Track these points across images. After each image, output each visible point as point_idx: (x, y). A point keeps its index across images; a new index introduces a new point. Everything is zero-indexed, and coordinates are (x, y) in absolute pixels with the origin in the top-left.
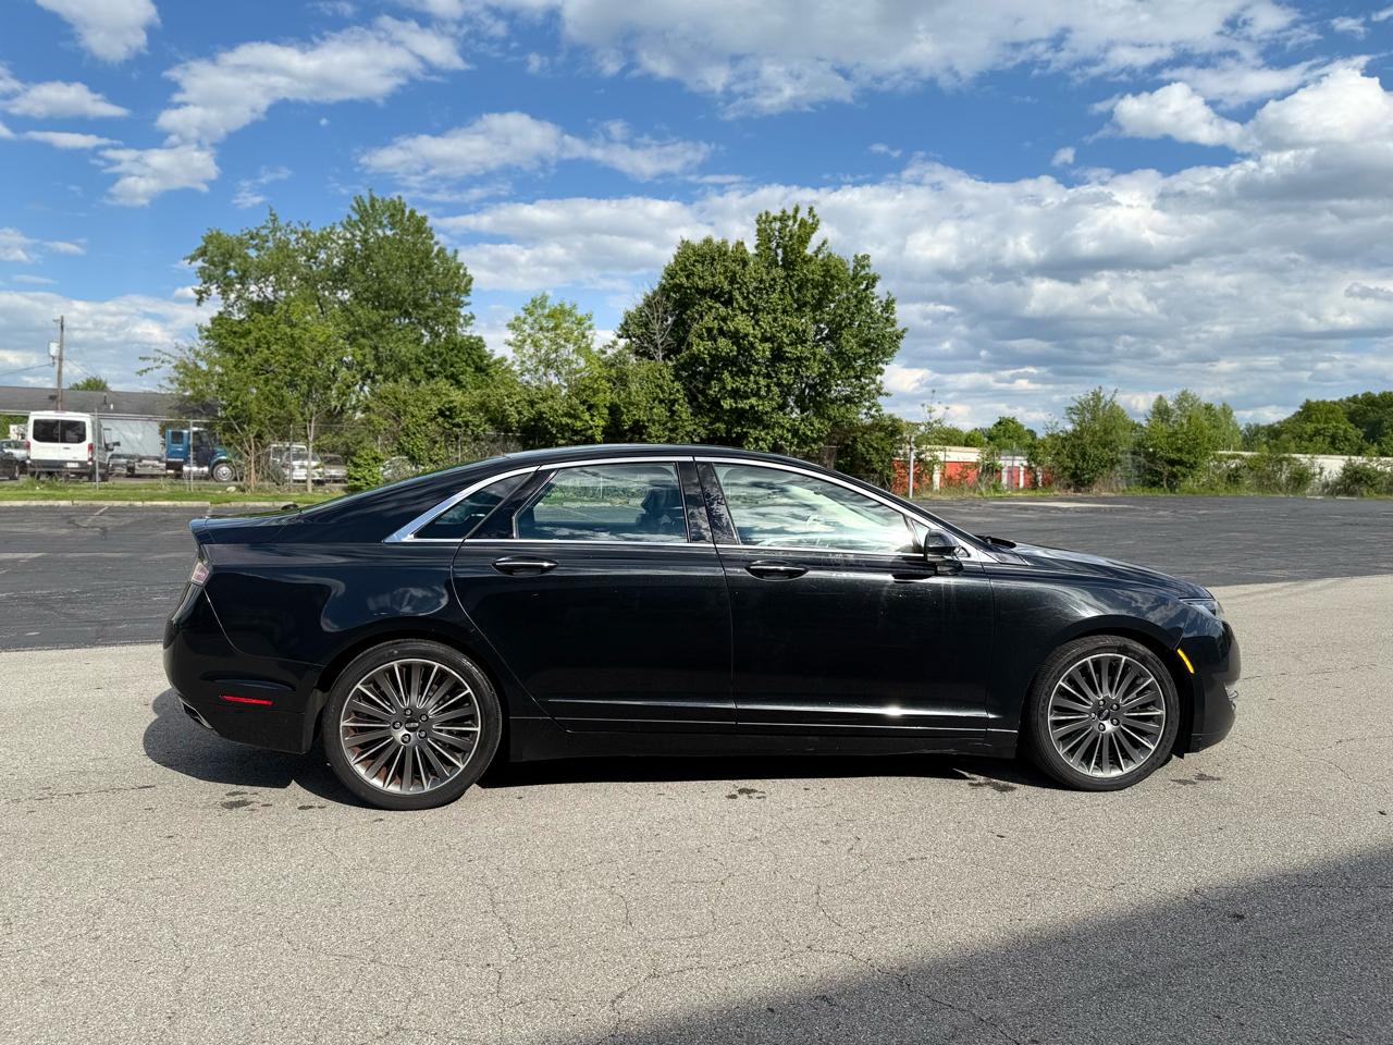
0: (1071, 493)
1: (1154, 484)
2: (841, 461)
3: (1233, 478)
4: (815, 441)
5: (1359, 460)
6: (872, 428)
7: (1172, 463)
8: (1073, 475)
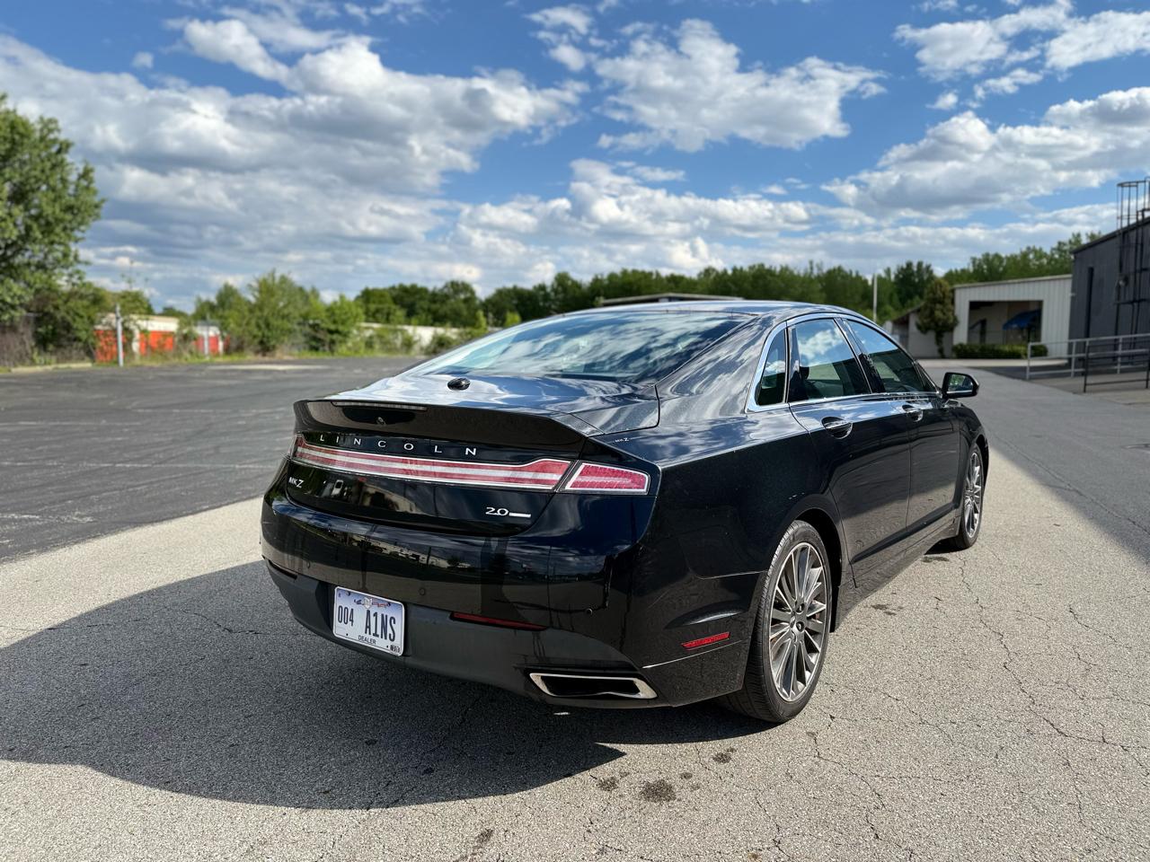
0: (259, 357)
1: (316, 349)
2: (40, 330)
3: (369, 344)
4: (13, 307)
5: (440, 331)
6: (71, 295)
7: (331, 332)
8: (261, 343)
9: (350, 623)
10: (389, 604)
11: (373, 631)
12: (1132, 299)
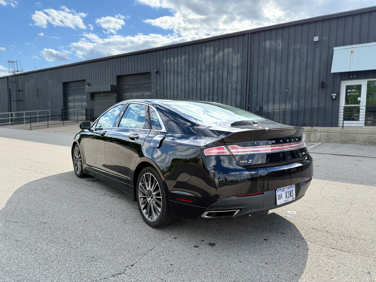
9: (281, 198)
10: (291, 187)
11: (288, 197)
12: (16, 100)
